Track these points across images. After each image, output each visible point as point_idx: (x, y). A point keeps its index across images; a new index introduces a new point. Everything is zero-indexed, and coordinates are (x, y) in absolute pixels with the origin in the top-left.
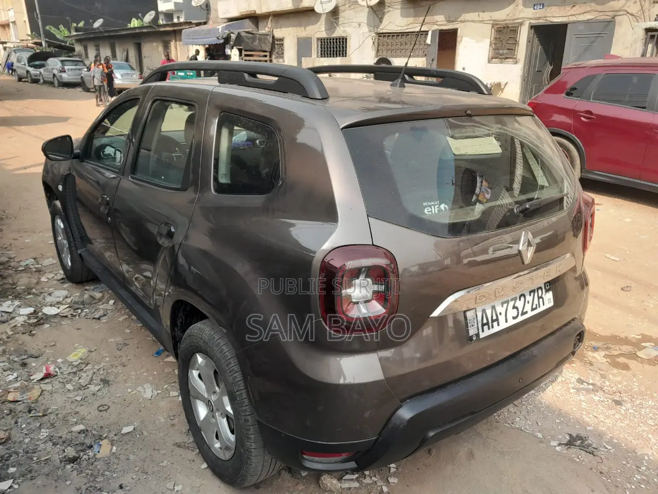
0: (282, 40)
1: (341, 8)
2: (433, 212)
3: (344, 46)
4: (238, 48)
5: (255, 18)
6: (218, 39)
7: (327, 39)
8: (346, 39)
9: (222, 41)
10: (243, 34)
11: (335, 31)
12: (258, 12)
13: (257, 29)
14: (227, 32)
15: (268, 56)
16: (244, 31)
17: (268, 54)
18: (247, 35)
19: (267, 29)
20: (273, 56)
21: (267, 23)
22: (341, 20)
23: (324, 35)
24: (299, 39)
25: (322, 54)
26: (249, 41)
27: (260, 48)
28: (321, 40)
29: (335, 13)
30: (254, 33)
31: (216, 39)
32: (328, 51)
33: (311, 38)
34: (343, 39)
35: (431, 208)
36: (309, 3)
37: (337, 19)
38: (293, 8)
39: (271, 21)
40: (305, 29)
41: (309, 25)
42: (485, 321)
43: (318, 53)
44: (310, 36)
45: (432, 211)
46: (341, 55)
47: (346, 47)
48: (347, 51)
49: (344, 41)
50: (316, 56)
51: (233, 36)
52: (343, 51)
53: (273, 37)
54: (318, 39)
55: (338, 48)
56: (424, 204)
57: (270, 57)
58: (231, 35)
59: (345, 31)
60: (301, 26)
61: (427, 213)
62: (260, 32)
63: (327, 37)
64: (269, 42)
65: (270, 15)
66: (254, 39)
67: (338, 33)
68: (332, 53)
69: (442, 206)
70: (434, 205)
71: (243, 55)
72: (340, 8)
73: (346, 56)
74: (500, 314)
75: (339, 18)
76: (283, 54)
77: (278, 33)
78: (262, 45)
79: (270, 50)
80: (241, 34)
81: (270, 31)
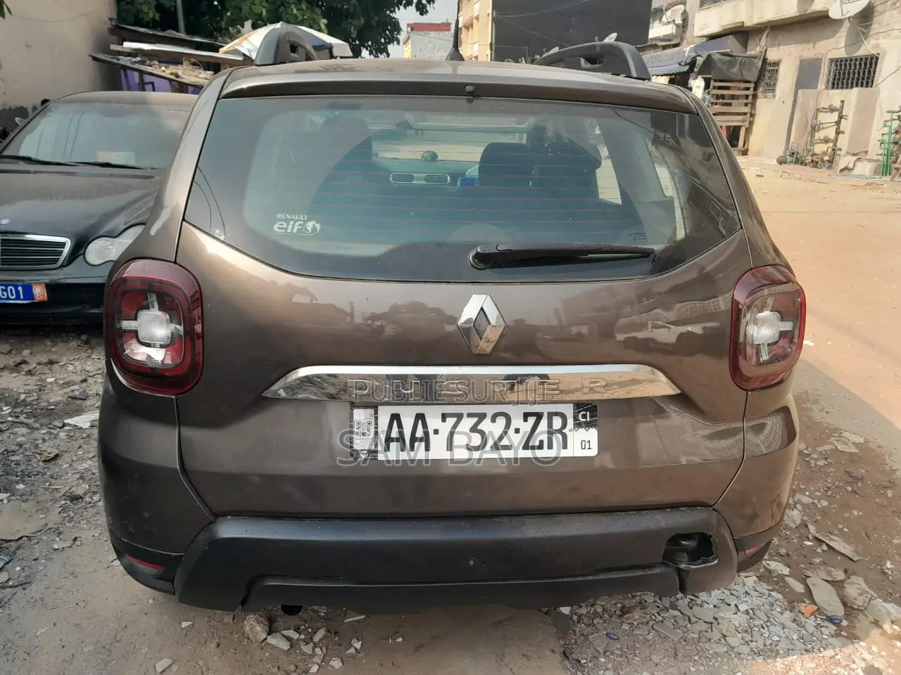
0: (777, 64)
1: (879, 8)
2: (289, 231)
3: (872, 70)
4: (704, 78)
5: (743, 34)
6: (680, 65)
7: (846, 60)
8: (877, 58)
9: (686, 68)
10: (716, 57)
11: (860, 46)
12: (748, 23)
13: (744, 50)
14: (693, 54)
15: (752, 89)
16: (718, 53)
17: (752, 85)
18: (723, 57)
19: (758, 49)
20: (761, 89)
21: (760, 40)
22: (875, 27)
23: (842, 54)
24: (802, 61)
25: (833, 84)
26: (724, 68)
27: (739, 78)
28: (837, 62)
29: (866, 17)
30: (734, 54)
31: (678, 65)
32: (844, 79)
33: (822, 59)
34: (872, 59)
35: (288, 225)
36: (823, 5)
37: (868, 27)
38: (797, 14)
39: (767, 36)
40: (814, 47)
41: (820, 40)
42: (394, 434)
43: (828, 84)
44: (820, 56)
45: (286, 229)
46: (865, 85)
47: (874, 73)
48: (875, 79)
49: (874, 61)
50: (823, 87)
51: (700, 61)
52: (868, 78)
53: (765, 60)
54: (832, 60)
55: (861, 74)
56: (279, 216)
57: (755, 89)
58: (698, 58)
59: (877, 46)
60: (809, 41)
61: (277, 230)
62: (748, 53)
63: (846, 56)
64: (756, 67)
65: (766, 27)
66: (731, 64)
67: (866, 49)
68: (850, 82)
69: (310, 225)
70: (296, 221)
71: (711, 87)
72: (875, 9)
73: (871, 86)
74: (436, 432)
75: (871, 25)
76: (775, 85)
77: (772, 55)
78: (744, 72)
79: (755, 80)
80: (713, 57)
81: (761, 52)
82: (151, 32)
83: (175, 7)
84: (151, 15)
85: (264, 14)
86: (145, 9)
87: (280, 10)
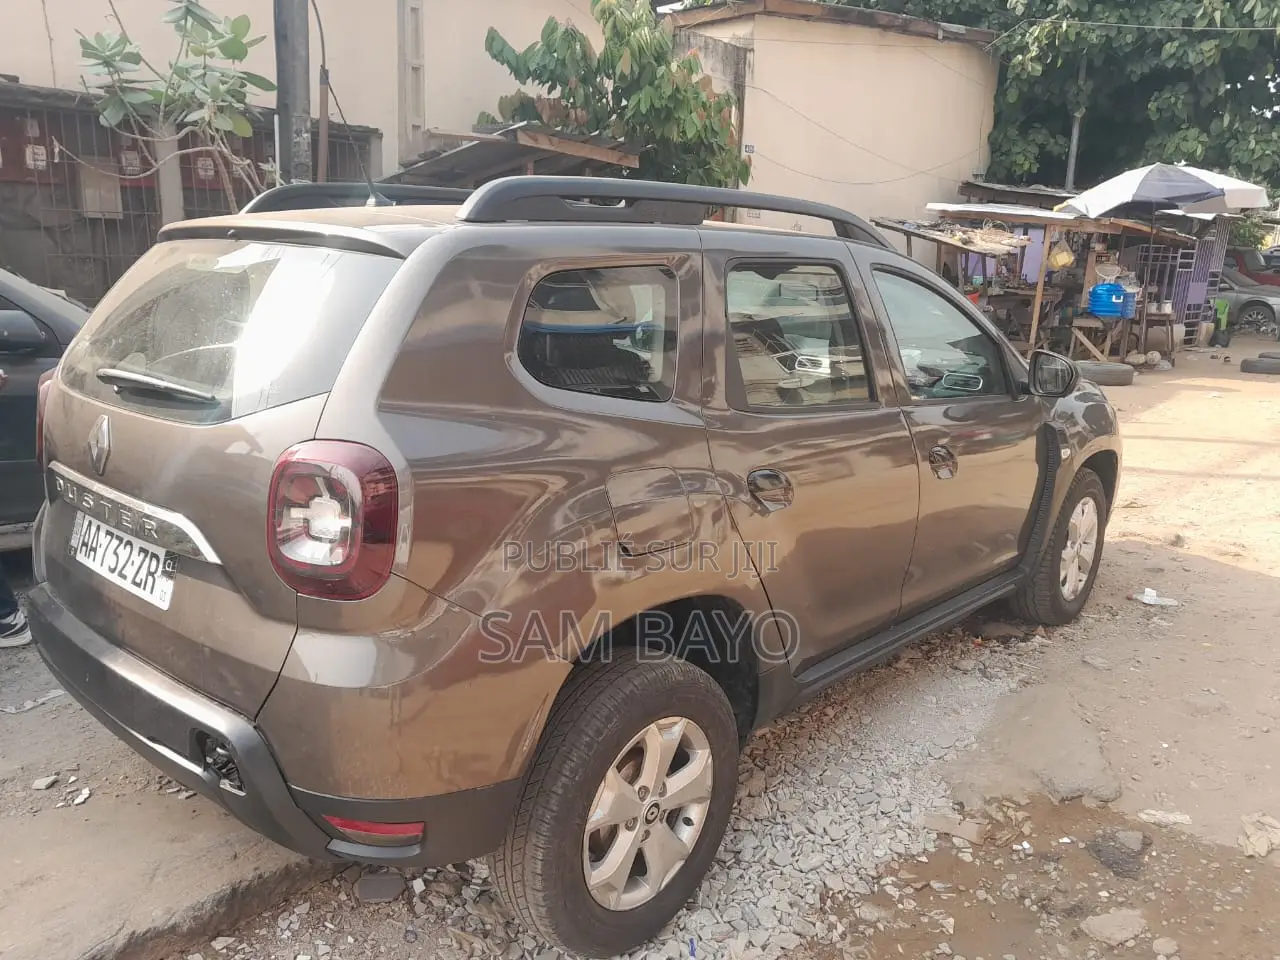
82: (1008, 189)
83: (1067, 155)
84: (1026, 167)
85: (1199, 152)
86: (1020, 159)
87: (1228, 146)
